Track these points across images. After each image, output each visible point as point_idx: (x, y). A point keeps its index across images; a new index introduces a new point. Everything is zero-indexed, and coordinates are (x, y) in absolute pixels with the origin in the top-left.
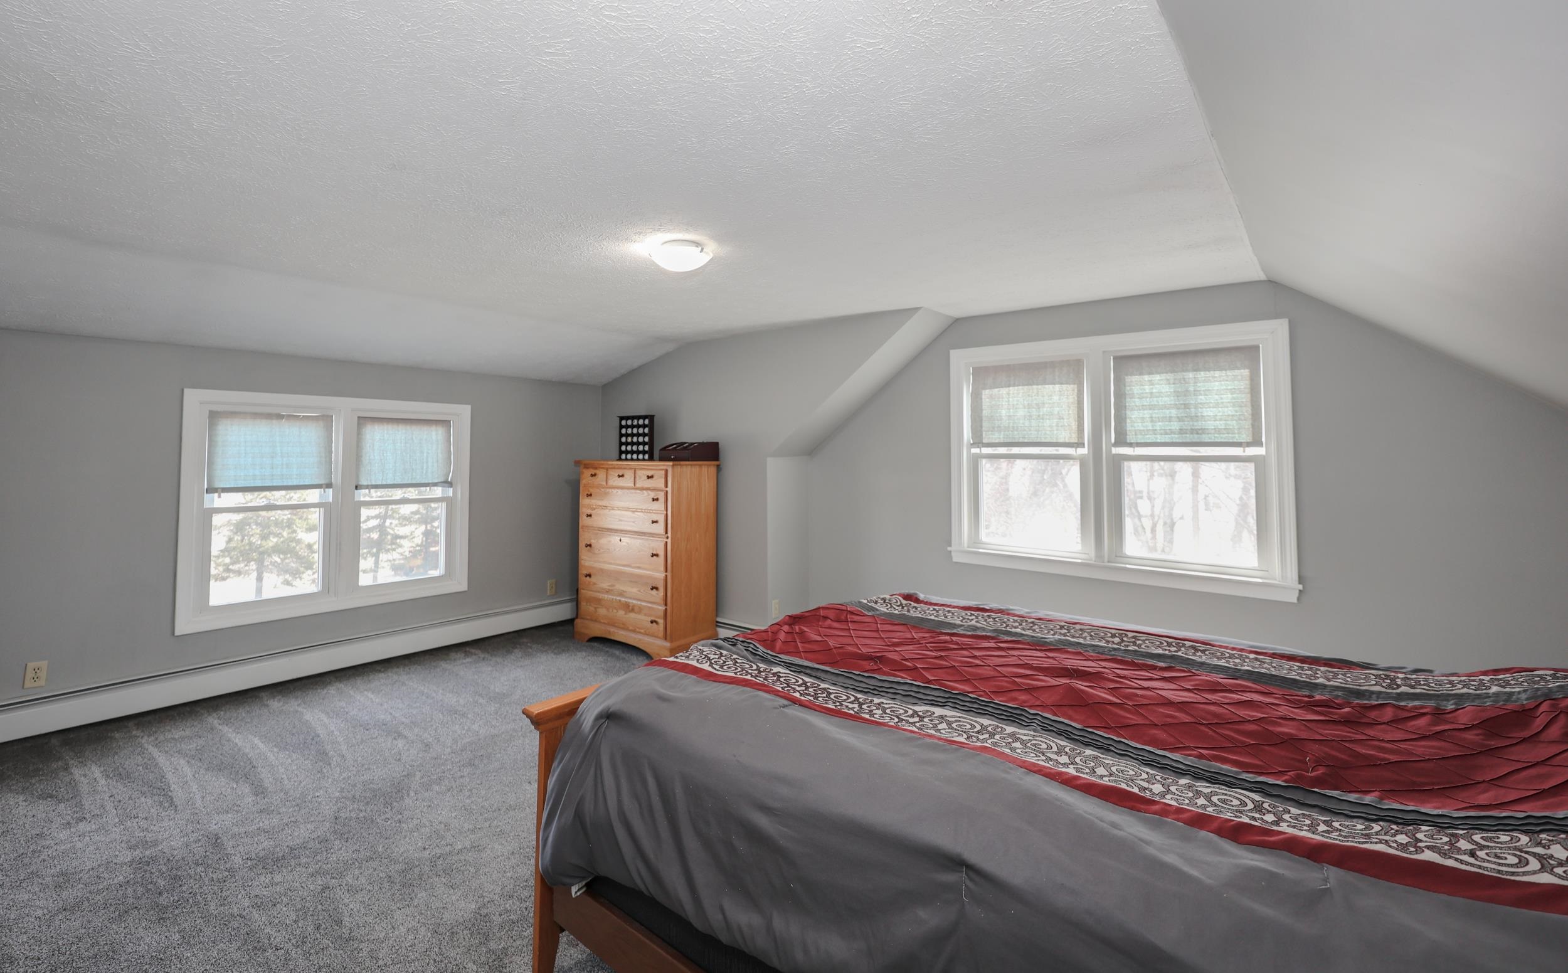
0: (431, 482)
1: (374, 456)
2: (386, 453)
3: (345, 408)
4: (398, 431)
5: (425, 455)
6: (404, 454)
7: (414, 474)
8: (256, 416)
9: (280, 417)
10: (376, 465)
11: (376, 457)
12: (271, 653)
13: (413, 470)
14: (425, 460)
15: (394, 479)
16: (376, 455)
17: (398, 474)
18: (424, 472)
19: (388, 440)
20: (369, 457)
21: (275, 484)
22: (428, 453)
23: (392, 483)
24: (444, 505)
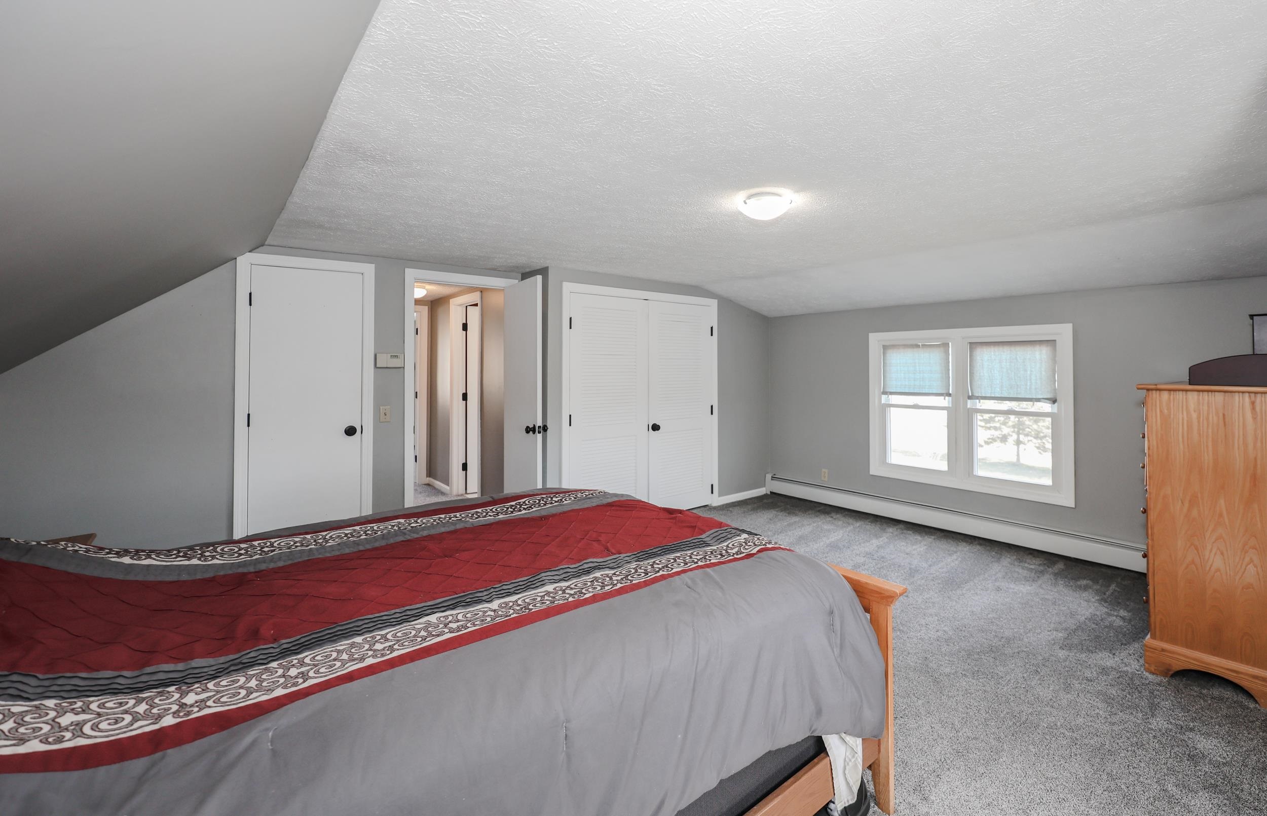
0: (1034, 397)
1: (984, 373)
2: (994, 371)
3: (958, 336)
4: (1004, 352)
5: (1029, 372)
6: (1009, 371)
7: (1019, 389)
8: (906, 346)
9: (917, 346)
10: (986, 380)
11: (985, 374)
12: (912, 502)
13: (1017, 385)
14: (1028, 377)
15: (1001, 393)
16: (985, 372)
17: (1005, 389)
18: (1028, 388)
19: (995, 360)
20: (980, 373)
21: (915, 392)
22: (1031, 371)
23: (999, 396)
24: (1049, 419)
